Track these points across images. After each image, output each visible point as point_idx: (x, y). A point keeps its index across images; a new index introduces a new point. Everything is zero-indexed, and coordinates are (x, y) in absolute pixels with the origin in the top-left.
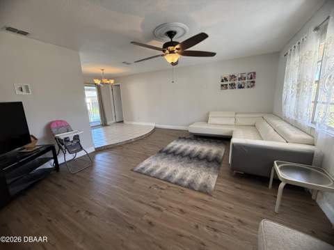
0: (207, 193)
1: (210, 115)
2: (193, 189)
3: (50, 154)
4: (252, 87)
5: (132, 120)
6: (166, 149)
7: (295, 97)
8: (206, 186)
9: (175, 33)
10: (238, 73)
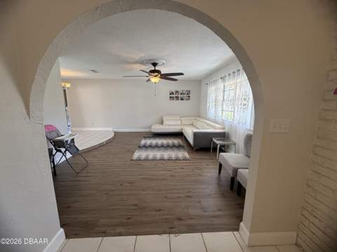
0: (187, 160)
1: (164, 119)
2: (180, 160)
4: (188, 99)
6: (142, 145)
7: (214, 108)
8: (185, 157)
9: (157, 64)
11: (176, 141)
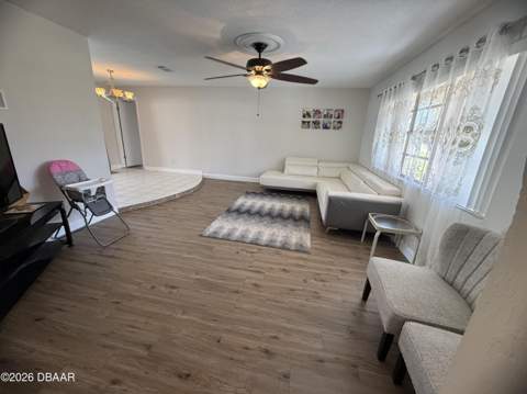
0: (304, 252)
1: (287, 162)
2: (289, 249)
3: (58, 219)
4: (338, 128)
5: (160, 165)
6: (234, 207)
7: (386, 148)
8: (301, 245)
9: (266, 46)
10: (323, 108)
11: (299, 207)
